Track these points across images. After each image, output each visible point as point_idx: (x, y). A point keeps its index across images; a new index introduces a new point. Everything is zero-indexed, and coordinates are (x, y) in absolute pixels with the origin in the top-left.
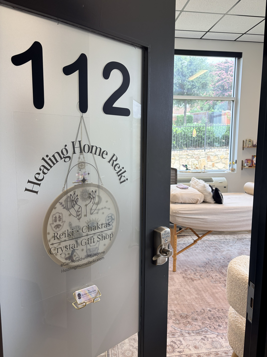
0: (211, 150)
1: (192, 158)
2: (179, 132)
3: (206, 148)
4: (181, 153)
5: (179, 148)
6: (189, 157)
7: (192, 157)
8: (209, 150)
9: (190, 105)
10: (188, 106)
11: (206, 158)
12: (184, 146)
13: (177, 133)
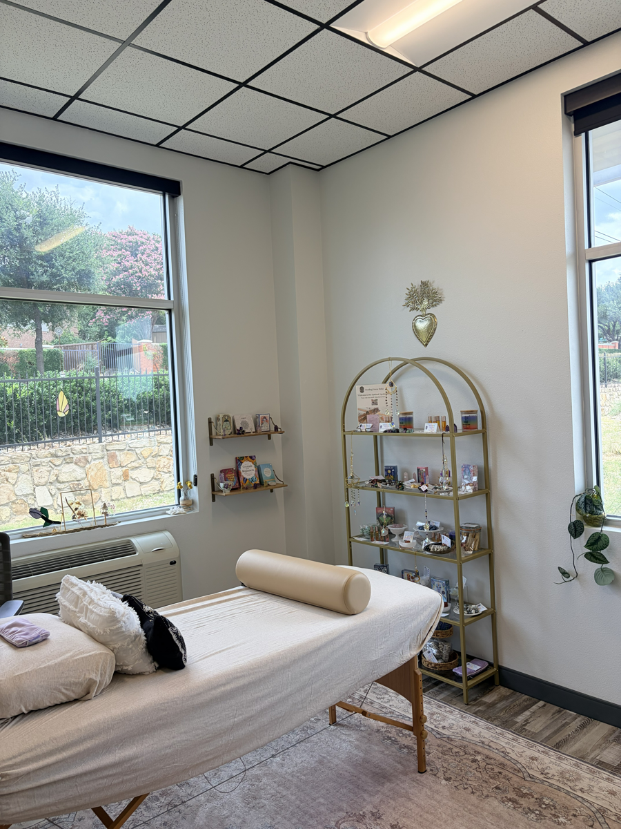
0: (115, 438)
1: (68, 463)
2: (22, 395)
3: (103, 432)
4: (33, 452)
5: (28, 437)
6: (58, 462)
7: (68, 460)
8: (110, 438)
9: (50, 324)
10: (44, 327)
11: (106, 459)
12: (41, 432)
13: (18, 397)
